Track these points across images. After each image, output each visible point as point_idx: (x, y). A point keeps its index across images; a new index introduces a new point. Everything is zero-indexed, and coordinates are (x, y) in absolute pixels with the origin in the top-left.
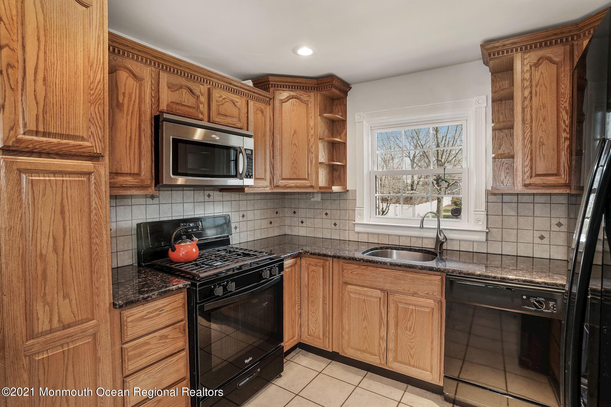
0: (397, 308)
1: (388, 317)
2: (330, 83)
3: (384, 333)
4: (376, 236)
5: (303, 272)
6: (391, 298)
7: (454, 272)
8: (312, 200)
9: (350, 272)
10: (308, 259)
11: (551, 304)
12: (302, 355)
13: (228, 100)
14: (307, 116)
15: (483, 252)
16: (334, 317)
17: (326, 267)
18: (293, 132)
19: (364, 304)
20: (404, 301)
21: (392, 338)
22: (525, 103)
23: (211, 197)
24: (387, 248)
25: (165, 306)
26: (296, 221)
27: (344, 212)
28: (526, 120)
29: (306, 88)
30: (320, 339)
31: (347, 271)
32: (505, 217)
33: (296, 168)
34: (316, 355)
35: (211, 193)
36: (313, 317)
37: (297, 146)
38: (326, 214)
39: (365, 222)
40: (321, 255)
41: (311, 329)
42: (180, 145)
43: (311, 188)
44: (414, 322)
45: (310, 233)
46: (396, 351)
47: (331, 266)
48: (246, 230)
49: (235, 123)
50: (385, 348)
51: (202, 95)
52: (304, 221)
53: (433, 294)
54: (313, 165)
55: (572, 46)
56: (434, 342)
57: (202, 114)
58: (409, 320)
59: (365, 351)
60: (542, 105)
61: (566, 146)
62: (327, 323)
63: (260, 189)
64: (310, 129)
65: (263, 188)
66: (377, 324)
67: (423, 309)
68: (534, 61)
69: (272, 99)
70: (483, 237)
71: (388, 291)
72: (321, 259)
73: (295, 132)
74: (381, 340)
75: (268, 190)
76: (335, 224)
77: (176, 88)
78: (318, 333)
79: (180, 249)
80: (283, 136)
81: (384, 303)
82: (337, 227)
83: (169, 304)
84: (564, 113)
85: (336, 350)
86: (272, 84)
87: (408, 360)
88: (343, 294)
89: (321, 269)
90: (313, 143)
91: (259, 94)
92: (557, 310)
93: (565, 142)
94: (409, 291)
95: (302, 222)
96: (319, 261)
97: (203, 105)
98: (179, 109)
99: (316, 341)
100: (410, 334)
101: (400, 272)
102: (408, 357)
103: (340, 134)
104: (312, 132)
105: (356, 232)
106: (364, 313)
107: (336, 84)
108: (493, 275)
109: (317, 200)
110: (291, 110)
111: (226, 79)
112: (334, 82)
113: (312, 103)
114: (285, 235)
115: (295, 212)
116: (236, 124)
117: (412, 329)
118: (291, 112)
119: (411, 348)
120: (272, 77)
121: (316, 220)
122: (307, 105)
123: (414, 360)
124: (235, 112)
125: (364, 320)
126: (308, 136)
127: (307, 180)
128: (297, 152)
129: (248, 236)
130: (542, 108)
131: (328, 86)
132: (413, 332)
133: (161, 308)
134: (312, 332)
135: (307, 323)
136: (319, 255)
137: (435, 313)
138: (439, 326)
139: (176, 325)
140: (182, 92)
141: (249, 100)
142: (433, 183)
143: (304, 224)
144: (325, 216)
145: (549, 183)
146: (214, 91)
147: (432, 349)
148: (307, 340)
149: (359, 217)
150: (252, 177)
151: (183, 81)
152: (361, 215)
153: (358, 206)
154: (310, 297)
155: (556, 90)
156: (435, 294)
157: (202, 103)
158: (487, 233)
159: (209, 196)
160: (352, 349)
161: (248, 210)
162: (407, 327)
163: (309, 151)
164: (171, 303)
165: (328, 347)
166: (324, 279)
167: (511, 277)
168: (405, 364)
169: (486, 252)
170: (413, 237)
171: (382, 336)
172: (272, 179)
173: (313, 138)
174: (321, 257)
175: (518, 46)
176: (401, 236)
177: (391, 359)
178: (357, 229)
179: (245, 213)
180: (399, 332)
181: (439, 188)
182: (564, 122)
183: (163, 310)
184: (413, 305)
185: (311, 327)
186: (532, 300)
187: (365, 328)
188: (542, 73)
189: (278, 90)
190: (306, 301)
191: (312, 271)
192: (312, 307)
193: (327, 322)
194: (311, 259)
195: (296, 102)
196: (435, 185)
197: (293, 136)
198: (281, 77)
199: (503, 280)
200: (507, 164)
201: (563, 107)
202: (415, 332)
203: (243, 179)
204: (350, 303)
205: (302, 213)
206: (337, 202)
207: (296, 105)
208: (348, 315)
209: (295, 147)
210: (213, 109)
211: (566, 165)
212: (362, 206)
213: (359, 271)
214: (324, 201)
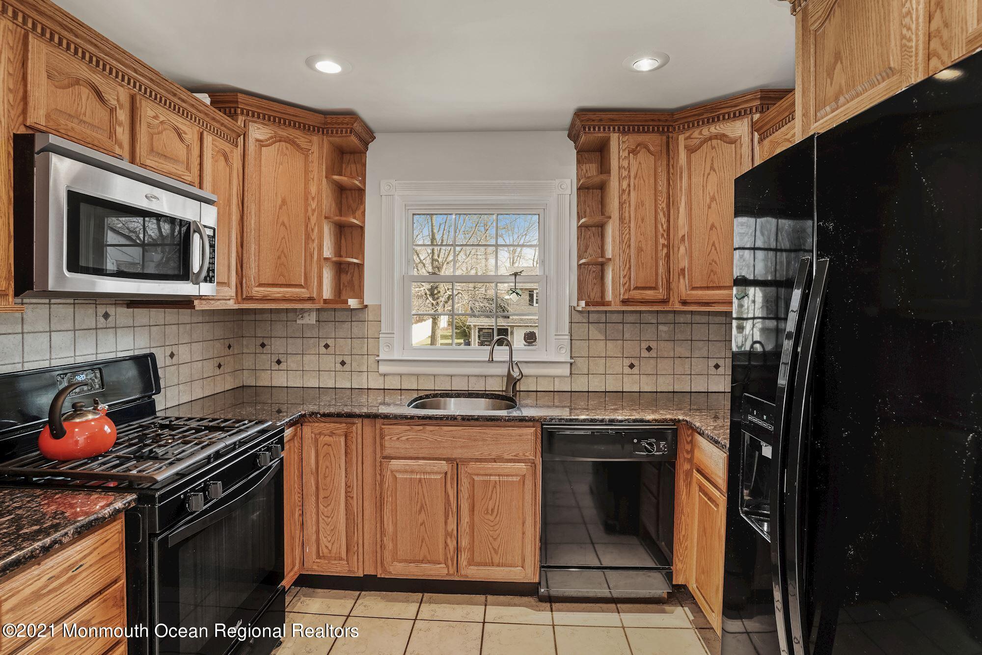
0: (473, 483)
1: (459, 500)
2: (348, 124)
3: (452, 526)
4: (414, 379)
5: (306, 448)
6: (462, 470)
7: (552, 419)
8: (299, 322)
9: (395, 438)
10: (317, 424)
11: (662, 443)
12: (304, 596)
13: (169, 127)
14: (305, 177)
15: (566, 390)
16: (366, 517)
17: (351, 435)
18: (279, 202)
19: (420, 484)
20: (482, 472)
21: (465, 530)
22: (623, 196)
23: (110, 319)
24: (435, 396)
25: (85, 557)
26: (265, 360)
27: (359, 342)
28: (625, 219)
29: (304, 126)
30: (341, 559)
31: (389, 437)
32: (592, 342)
33: (285, 266)
34: (329, 590)
35: (111, 310)
36: (328, 525)
37: (288, 226)
38: (327, 346)
39: (396, 357)
40: (343, 415)
41: (324, 546)
42: (84, 207)
43: (311, 302)
44: (498, 501)
45: (295, 381)
46: (472, 549)
47: (360, 432)
48: (176, 382)
49: (181, 173)
50: (454, 548)
51: (121, 107)
52: (282, 360)
53: (524, 455)
54: (315, 262)
55: (668, 137)
56: (526, 522)
57: (121, 146)
58: (491, 499)
59: (422, 562)
60: (640, 201)
61: (664, 255)
62: (354, 529)
63: (218, 303)
64: (310, 199)
65: (224, 301)
66: (441, 513)
67: (510, 479)
68: (632, 147)
69: (242, 137)
70: (565, 371)
71: (458, 461)
72: (341, 423)
73: (284, 202)
74: (449, 538)
75: (231, 305)
76: (343, 363)
77: (66, 82)
78: (338, 550)
79: (73, 431)
80: (262, 207)
81: (452, 479)
82: (347, 367)
83: (95, 549)
84: (661, 214)
85: (370, 571)
86: (242, 110)
87: (490, 558)
88: (384, 476)
89: (342, 439)
90: (315, 224)
91: (222, 124)
92: (668, 450)
93: (663, 249)
94: (489, 455)
95: (279, 362)
96: (338, 425)
97: (122, 128)
98: (72, 128)
99: (333, 564)
100: (492, 518)
101: (477, 430)
102: (491, 553)
103: (354, 212)
104: (314, 205)
105: (381, 375)
106: (419, 500)
107: (357, 128)
108: (600, 417)
109: (309, 322)
110: (278, 161)
111: (167, 83)
112: (355, 125)
113: (315, 154)
114: (243, 386)
115: (263, 345)
116: (183, 175)
117: (496, 510)
118: (278, 165)
119: (495, 539)
120: (244, 95)
121: (307, 358)
122: (307, 156)
123: (499, 554)
124: (180, 150)
125: (420, 512)
126: (306, 211)
127: (303, 287)
128: (286, 238)
129: (181, 394)
130: (640, 206)
131: (344, 130)
132: (497, 515)
133: (77, 562)
134: (326, 551)
135: (314, 537)
136: (339, 415)
137: (527, 482)
138: (533, 498)
139: (104, 594)
140: (80, 94)
141: (205, 133)
142: (426, 294)
143: (283, 366)
144: (323, 350)
145: (647, 298)
146: (143, 102)
147: (523, 533)
148: (315, 567)
149: (387, 350)
150: (213, 279)
151: (83, 71)
152: (390, 346)
153: (384, 332)
154: (321, 491)
155: (654, 186)
156: (527, 454)
157: (120, 124)
158: (571, 364)
159: (106, 316)
160: (400, 562)
161: (180, 342)
162: (487, 509)
163: (308, 237)
164: (97, 548)
165: (356, 570)
166: (349, 456)
167: (620, 418)
168: (485, 565)
169: (570, 390)
170: (472, 376)
171: (450, 530)
172: (239, 286)
173: (316, 214)
174: (343, 419)
175: (615, 124)
176: (455, 375)
177: (465, 563)
178: (383, 369)
179: (175, 349)
180: (476, 519)
181: (434, 302)
182: (662, 225)
183: (81, 566)
184: (495, 475)
185: (324, 541)
186: (644, 444)
187: (421, 525)
188: (640, 163)
189: (255, 122)
190: (314, 499)
191: (326, 444)
192: (326, 507)
193: (354, 527)
194: (322, 425)
195: (287, 148)
196: (429, 298)
197: (280, 208)
198: (260, 100)
199: (612, 421)
200: (594, 272)
201: (660, 207)
202: (499, 516)
203: (199, 284)
204: (396, 489)
205: (277, 346)
206: (347, 325)
207: (286, 155)
208: (392, 509)
209: (282, 228)
210: (142, 140)
211: (664, 277)
212: (391, 332)
213: (411, 435)
214: (323, 324)
